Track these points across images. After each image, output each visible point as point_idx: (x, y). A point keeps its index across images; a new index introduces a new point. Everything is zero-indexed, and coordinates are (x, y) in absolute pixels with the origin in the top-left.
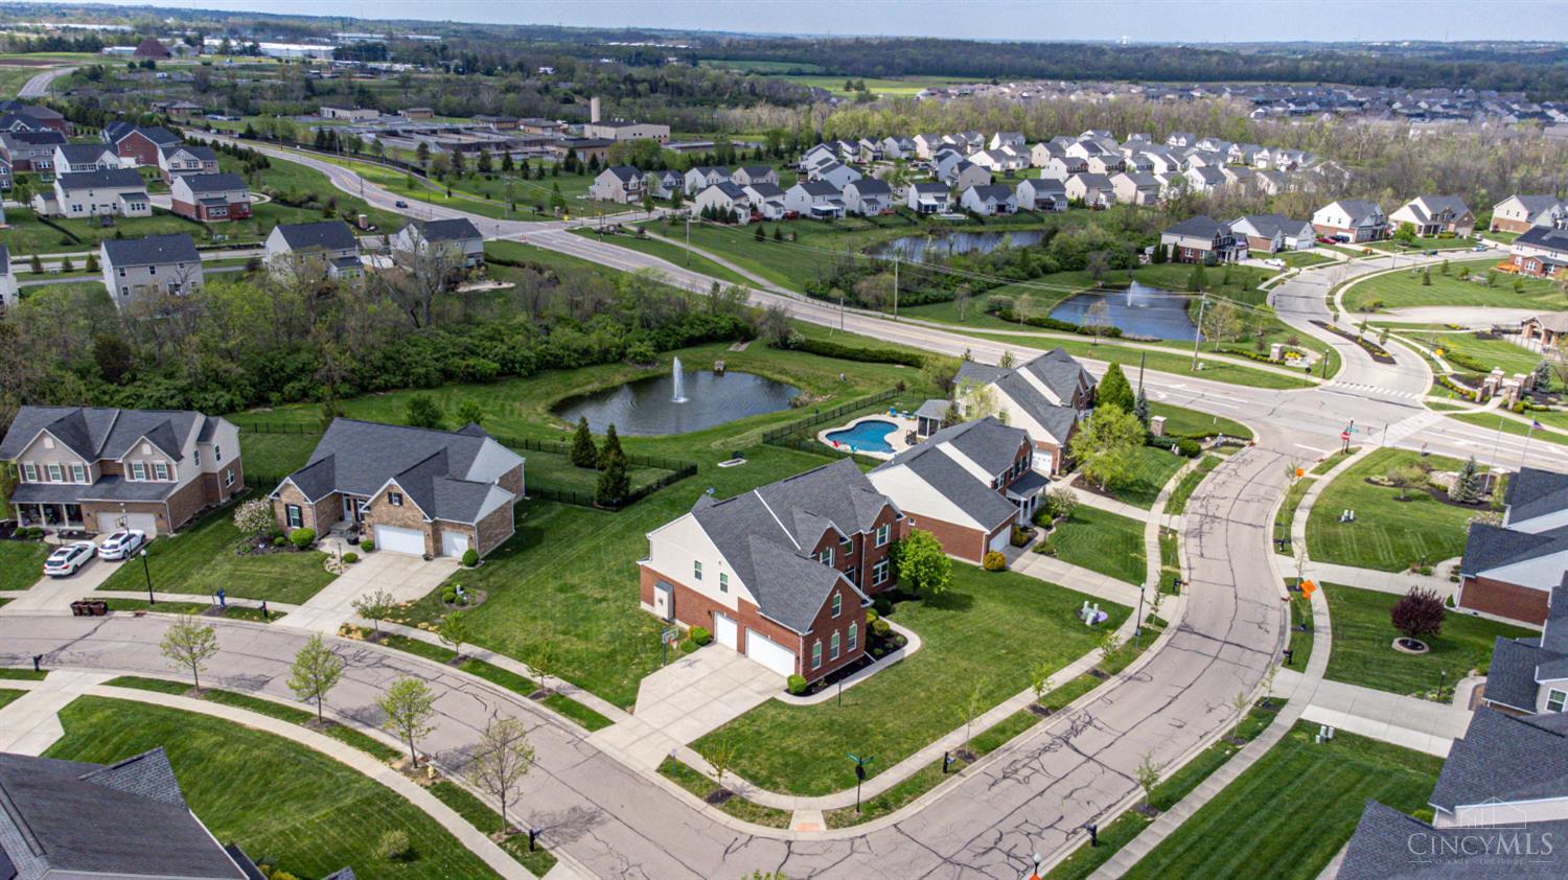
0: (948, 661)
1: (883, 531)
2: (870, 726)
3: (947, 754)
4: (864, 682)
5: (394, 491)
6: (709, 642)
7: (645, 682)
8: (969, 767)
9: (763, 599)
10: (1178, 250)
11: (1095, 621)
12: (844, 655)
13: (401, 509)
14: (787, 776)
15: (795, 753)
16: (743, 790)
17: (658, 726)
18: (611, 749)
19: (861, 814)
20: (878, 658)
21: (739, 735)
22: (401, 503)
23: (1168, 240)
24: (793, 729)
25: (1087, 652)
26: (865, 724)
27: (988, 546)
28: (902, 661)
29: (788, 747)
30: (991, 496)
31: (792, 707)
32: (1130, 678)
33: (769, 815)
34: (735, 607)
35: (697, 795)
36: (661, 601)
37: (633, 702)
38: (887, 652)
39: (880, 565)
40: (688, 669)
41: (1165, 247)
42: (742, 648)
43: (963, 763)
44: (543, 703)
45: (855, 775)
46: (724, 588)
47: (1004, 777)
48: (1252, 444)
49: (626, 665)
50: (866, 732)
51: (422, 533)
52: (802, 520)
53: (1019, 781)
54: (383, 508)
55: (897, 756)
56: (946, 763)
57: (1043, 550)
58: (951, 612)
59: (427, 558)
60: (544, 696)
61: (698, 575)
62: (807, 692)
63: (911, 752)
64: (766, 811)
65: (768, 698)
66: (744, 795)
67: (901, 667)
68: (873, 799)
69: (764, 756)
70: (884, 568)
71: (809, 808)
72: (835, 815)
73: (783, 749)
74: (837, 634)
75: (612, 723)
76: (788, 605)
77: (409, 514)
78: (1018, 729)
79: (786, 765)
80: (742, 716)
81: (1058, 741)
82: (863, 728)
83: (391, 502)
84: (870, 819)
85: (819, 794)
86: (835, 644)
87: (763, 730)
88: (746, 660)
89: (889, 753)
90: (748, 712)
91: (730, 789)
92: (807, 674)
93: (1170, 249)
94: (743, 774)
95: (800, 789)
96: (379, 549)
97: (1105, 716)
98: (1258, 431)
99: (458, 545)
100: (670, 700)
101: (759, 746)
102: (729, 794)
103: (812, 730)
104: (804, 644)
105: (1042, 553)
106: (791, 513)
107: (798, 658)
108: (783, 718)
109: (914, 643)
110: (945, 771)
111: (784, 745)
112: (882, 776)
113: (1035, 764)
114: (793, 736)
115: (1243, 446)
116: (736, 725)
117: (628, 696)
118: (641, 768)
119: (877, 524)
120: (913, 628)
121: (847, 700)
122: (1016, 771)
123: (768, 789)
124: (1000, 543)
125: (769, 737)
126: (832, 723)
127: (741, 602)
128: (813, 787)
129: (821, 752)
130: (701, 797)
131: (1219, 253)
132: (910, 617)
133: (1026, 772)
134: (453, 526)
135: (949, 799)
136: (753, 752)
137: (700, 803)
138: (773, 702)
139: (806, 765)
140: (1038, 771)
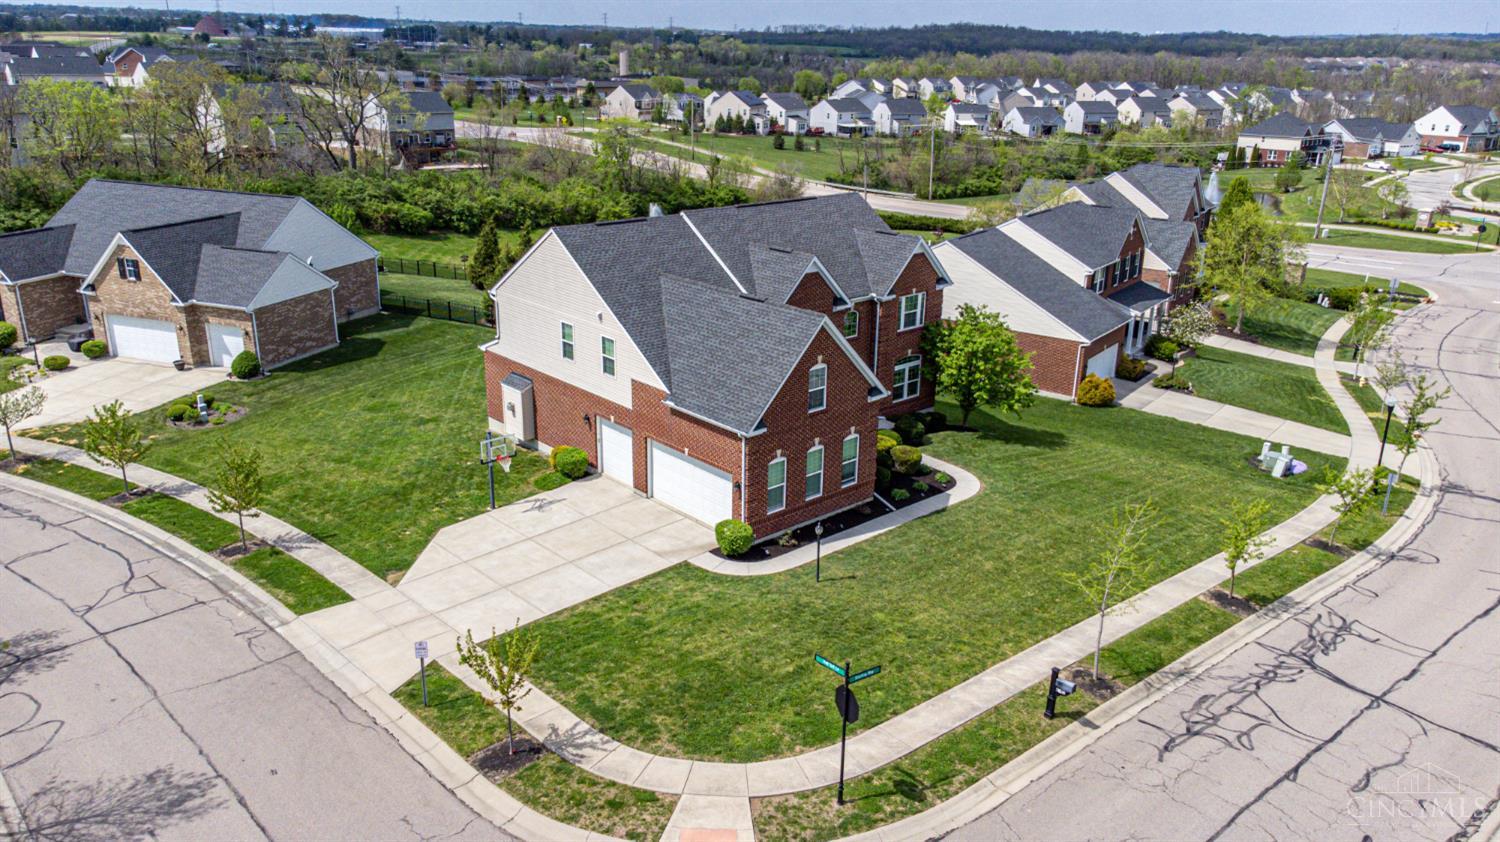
0: (1036, 514)
1: (912, 304)
2: (879, 616)
3: (1055, 673)
4: (872, 541)
5: (126, 256)
6: (586, 475)
7: (445, 535)
8: (1104, 706)
9: (675, 379)
10: (1258, 155)
11: (1288, 471)
12: (832, 495)
13: (139, 287)
14: (683, 713)
15: (710, 665)
16: (571, 740)
17: (432, 607)
18: (322, 649)
19: (849, 810)
20: (900, 504)
21: (598, 626)
22: (138, 277)
23: (1247, 143)
24: (711, 618)
25: (1293, 514)
26: (868, 612)
27: (1085, 367)
28: (944, 510)
29: (698, 650)
30: (1087, 296)
31: (718, 579)
32: (1392, 557)
33: (615, 805)
34: (626, 400)
35: (460, 750)
36: (512, 408)
37: (403, 566)
38: (916, 496)
39: (906, 366)
40: (536, 513)
41: (1242, 151)
42: (642, 482)
43: (1089, 698)
44: (234, 564)
45: (836, 716)
46: (609, 366)
47: (1190, 733)
48: (1429, 301)
49: (422, 506)
50: (870, 628)
51: (173, 326)
52: (764, 263)
53: (1229, 744)
54: (113, 285)
55: (939, 678)
56: (1053, 693)
57: (1167, 384)
58: (1031, 448)
59: (180, 366)
60: (246, 550)
61: (568, 351)
62: (755, 554)
63: (970, 670)
64: (612, 793)
65: (675, 561)
66: (570, 752)
67: (943, 519)
68: (879, 772)
69: (639, 669)
70: (913, 372)
71: (719, 791)
72: (783, 809)
73: (683, 656)
74: (817, 447)
75: (347, 598)
76: (720, 384)
77: (151, 294)
78: (1194, 633)
79: (684, 688)
80: (613, 592)
81: (1290, 661)
82: (866, 620)
83: (123, 275)
84: (871, 824)
85: (751, 755)
86: (815, 467)
87: (651, 617)
88: (650, 502)
89: (922, 673)
90: (628, 586)
91: (541, 739)
92: (755, 517)
93: (1249, 153)
94: (583, 706)
95: (702, 743)
96: (115, 356)
97: (1370, 617)
98: (1433, 289)
99: (231, 344)
100: (481, 564)
101: (635, 650)
102: (536, 749)
103: (754, 621)
104: (750, 454)
105: (1167, 388)
106: (746, 254)
107: (737, 486)
108: (698, 597)
109: (967, 486)
110: (1051, 712)
111: (685, 648)
112: (903, 719)
113: (1252, 705)
114: (713, 629)
115: (1419, 302)
116: (596, 608)
117: (403, 554)
118: (364, 685)
119: (901, 287)
120: (966, 466)
121: (836, 571)
122: (1215, 718)
123: (629, 741)
124: (1103, 366)
125: (661, 632)
126: (798, 609)
127: (638, 388)
128: (736, 739)
129: (766, 662)
130: (467, 755)
131: (1308, 155)
132: (959, 451)
133: (1234, 723)
134: (220, 313)
135: (1065, 779)
136: (615, 660)
137: (459, 769)
138: (684, 570)
139: (728, 691)
140: (1263, 722)
